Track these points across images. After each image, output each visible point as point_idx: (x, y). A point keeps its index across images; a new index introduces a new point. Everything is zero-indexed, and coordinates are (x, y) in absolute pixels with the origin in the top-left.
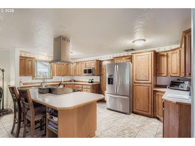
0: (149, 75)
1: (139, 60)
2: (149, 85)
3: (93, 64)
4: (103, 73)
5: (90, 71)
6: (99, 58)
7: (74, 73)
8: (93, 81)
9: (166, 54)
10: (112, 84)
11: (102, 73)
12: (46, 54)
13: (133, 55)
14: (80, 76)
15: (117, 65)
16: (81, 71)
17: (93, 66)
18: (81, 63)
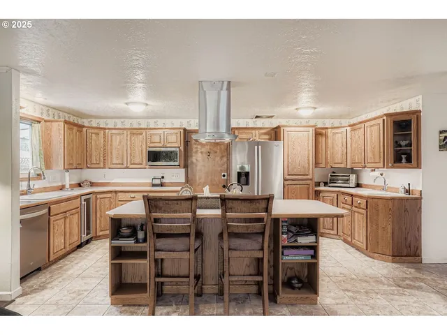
0: (309, 165)
1: (293, 140)
2: (308, 182)
3: (173, 138)
4: (194, 160)
5: (154, 157)
6: (181, 123)
7: (102, 159)
8: (164, 181)
9: (324, 131)
10: (247, 183)
11: (192, 163)
12: (40, 95)
13: (282, 129)
14: (127, 168)
15: (260, 147)
16: (130, 154)
17: (173, 142)
18: (129, 133)
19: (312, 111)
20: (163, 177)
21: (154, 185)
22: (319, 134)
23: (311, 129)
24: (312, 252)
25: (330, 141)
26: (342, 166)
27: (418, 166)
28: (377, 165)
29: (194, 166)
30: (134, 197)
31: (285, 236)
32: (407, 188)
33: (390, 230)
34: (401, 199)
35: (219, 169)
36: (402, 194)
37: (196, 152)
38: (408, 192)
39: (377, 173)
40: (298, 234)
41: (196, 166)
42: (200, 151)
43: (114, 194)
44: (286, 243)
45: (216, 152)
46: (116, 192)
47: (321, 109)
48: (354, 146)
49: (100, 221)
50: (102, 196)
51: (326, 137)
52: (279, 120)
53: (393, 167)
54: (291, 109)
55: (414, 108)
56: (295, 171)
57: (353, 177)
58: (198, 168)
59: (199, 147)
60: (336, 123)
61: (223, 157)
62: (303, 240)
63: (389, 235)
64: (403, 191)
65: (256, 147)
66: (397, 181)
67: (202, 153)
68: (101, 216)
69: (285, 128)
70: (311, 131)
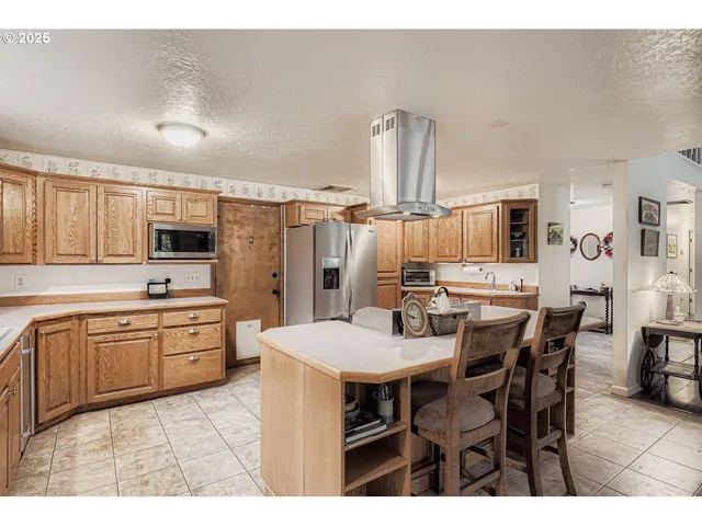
0: (396, 259)
2: (396, 281)
3: (199, 209)
4: (227, 251)
7: (28, 242)
8: (170, 287)
14: (97, 263)
15: (352, 231)
16: (106, 234)
17: (200, 216)
18: (101, 189)
20: (168, 281)
21: (151, 296)
26: (423, 259)
27: (535, 260)
28: (489, 259)
29: (227, 259)
30: (128, 324)
32: (519, 284)
35: (268, 264)
36: (512, 292)
37: (231, 236)
38: (520, 289)
41: (230, 259)
42: (236, 233)
43: (75, 321)
45: (263, 238)
46: (80, 316)
49: (48, 387)
50: (49, 328)
53: (510, 261)
56: (383, 267)
57: (433, 274)
58: (234, 263)
59: (235, 227)
61: (272, 245)
64: (514, 288)
65: (348, 232)
66: (508, 276)
67: (239, 237)
68: (49, 376)
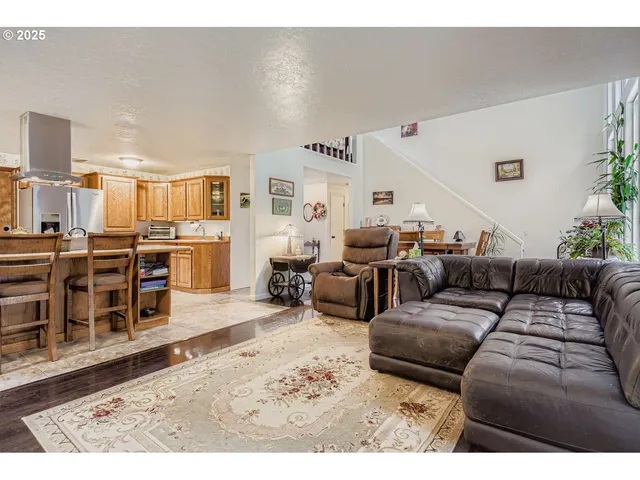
0: (131, 218)
1: (113, 189)
9: (144, 184)
13: (100, 176)
15: (74, 194)
19: (138, 163)
22: (141, 186)
23: (133, 181)
24: (164, 282)
25: (150, 194)
26: (163, 219)
27: (228, 218)
28: (198, 218)
31: (143, 270)
32: (220, 235)
33: (210, 268)
34: (217, 243)
36: (216, 240)
38: (220, 238)
39: (196, 225)
40: (155, 268)
44: (144, 277)
47: (147, 163)
48: (175, 200)
51: (146, 189)
52: (91, 166)
53: (211, 219)
54: (114, 158)
55: (225, 174)
56: (115, 223)
57: (173, 230)
60: (155, 177)
62: (157, 273)
63: (209, 271)
64: (217, 238)
65: (69, 194)
66: (213, 230)
69: (104, 177)
70: (134, 183)
